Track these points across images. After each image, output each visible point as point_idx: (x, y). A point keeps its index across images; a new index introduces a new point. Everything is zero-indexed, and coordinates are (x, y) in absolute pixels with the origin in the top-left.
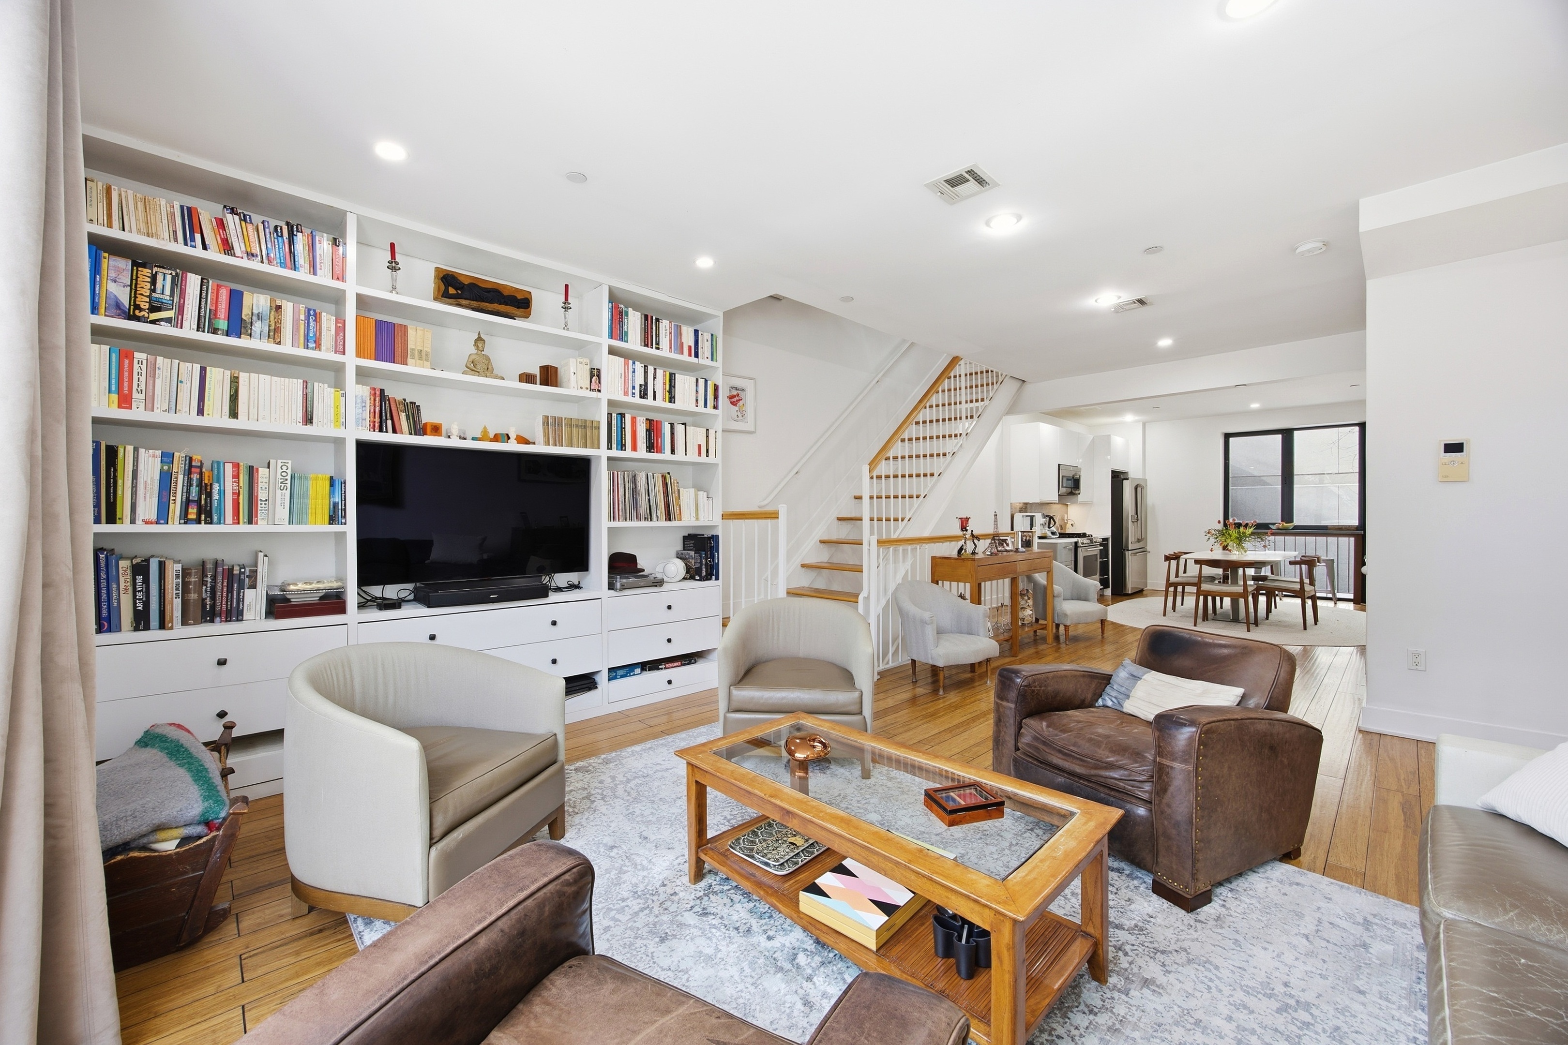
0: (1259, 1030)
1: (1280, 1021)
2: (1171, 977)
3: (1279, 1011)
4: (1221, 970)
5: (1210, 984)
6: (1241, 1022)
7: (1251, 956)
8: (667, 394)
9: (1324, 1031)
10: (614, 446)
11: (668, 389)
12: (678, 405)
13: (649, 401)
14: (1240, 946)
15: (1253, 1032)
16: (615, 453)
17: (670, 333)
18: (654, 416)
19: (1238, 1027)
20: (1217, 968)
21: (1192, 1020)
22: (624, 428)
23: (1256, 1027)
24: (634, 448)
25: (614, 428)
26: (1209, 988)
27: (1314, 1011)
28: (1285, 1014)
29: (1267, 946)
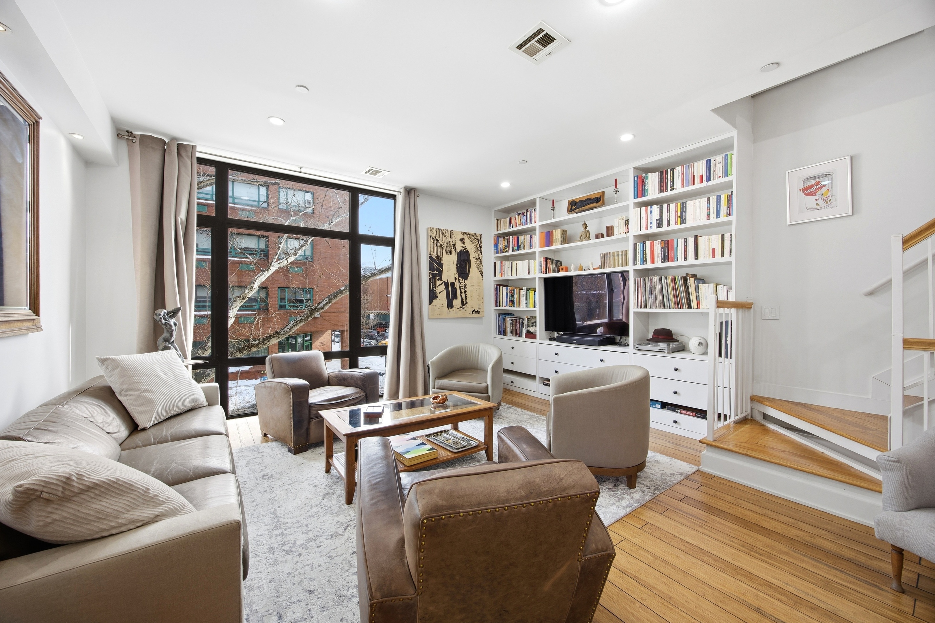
0: (296, 530)
1: (292, 538)
2: (335, 523)
3: (295, 541)
4: (325, 540)
5: (322, 531)
6: (303, 528)
7: (321, 556)
8: (679, 219)
9: (277, 548)
10: (638, 262)
11: (679, 214)
12: (690, 223)
13: (665, 228)
14: (329, 557)
15: (298, 528)
16: (640, 266)
17: (683, 174)
18: (669, 237)
19: (302, 525)
20: (327, 539)
21: (315, 516)
22: (645, 250)
23: (297, 530)
24: (653, 262)
25: (638, 252)
26: (321, 529)
27: (284, 553)
28: (293, 542)
29: (320, 568)
